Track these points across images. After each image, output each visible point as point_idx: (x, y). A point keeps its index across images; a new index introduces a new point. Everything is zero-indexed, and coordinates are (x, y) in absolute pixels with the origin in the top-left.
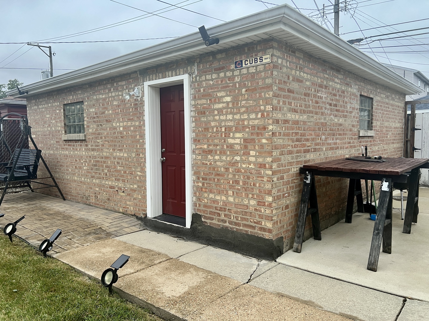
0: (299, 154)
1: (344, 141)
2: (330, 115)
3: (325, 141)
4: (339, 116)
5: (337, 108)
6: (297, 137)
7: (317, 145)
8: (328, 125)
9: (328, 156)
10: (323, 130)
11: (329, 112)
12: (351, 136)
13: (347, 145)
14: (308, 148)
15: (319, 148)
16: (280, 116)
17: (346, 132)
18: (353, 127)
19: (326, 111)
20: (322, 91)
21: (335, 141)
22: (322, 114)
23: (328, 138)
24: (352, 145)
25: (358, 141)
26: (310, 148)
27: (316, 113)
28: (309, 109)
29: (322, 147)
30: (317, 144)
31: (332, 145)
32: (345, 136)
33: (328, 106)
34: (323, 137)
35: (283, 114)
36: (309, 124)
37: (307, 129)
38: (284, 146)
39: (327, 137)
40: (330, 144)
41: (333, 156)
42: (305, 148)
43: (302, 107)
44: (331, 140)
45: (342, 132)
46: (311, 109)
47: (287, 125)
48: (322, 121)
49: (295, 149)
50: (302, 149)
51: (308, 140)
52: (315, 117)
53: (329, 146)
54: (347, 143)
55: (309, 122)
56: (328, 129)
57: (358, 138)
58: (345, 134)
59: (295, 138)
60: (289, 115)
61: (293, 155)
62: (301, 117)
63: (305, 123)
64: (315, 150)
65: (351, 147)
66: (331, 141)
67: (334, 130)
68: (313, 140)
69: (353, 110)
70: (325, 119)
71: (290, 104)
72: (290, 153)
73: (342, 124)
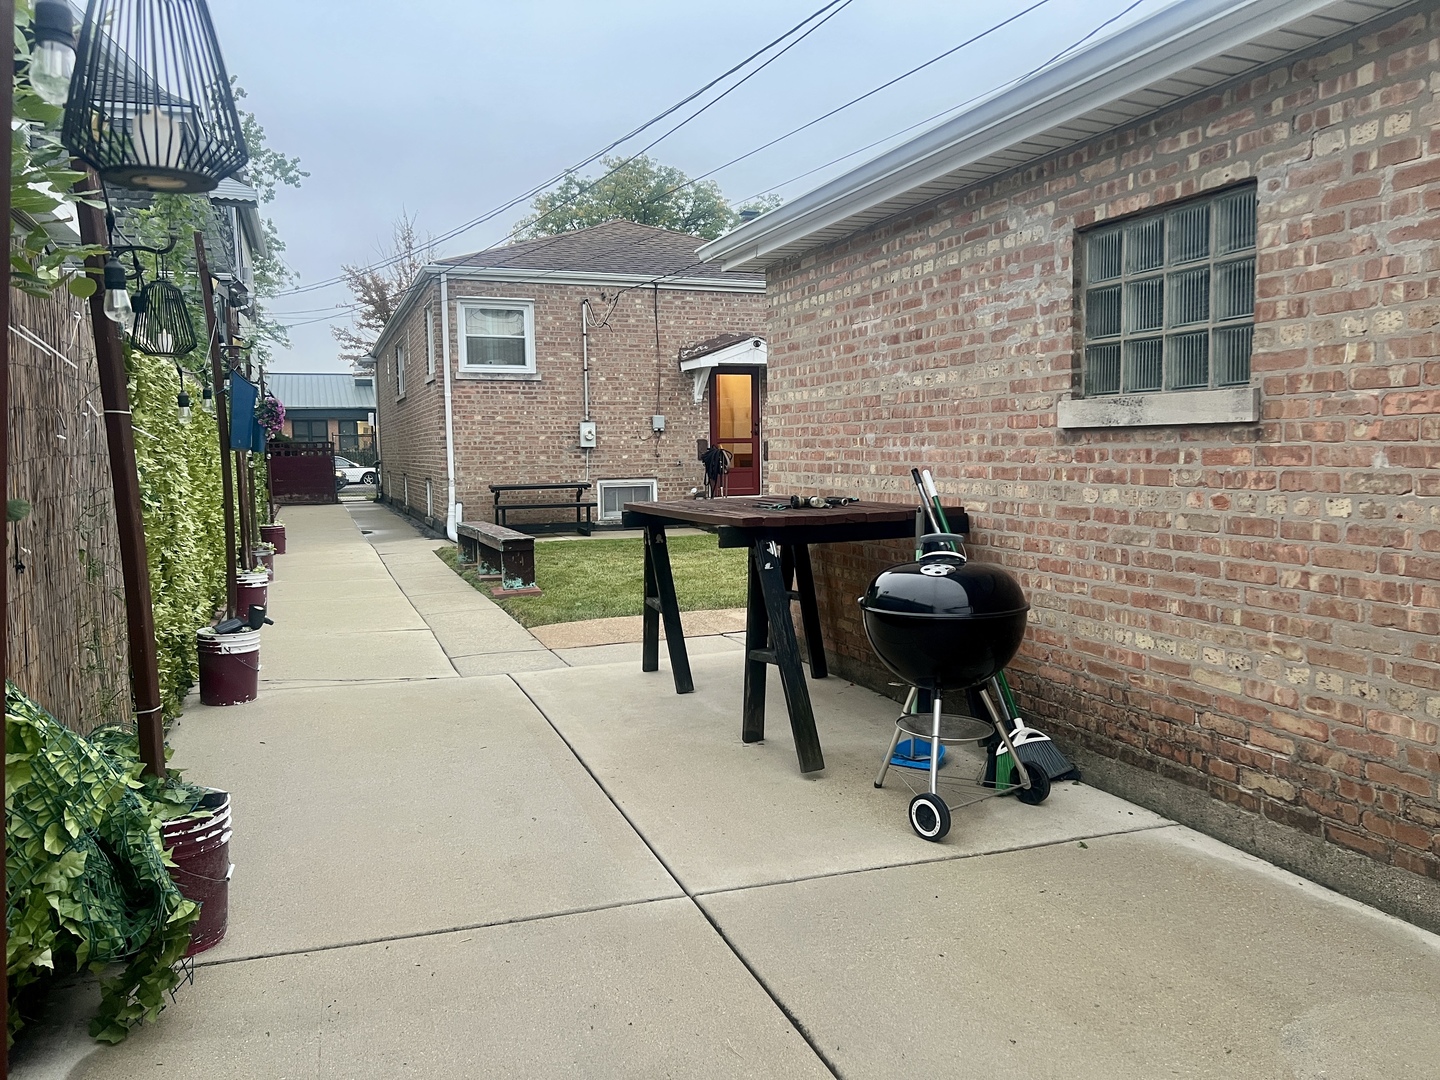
0: (810, 474)
1: (963, 450)
2: (894, 370)
3: (875, 447)
4: (932, 365)
5: (924, 341)
6: (806, 437)
7: (851, 457)
8: (885, 401)
9: (883, 491)
10: (868, 417)
11: (887, 363)
12: (1005, 430)
13: (973, 466)
14: (829, 462)
15: (858, 465)
16: (778, 400)
17: (969, 417)
18: (1013, 390)
19: (878, 364)
20: (865, 314)
21: (912, 447)
22: (866, 374)
23: (885, 438)
24: (1007, 465)
25: (1064, 452)
26: (832, 462)
27: (849, 377)
28: (829, 372)
29: (866, 463)
30: (850, 455)
31: (902, 458)
32: (967, 431)
33: (884, 348)
34: (870, 436)
35: (782, 395)
36: (829, 406)
37: (826, 418)
38: (785, 455)
39: (884, 435)
40: (893, 455)
41: (905, 493)
42: (821, 462)
43: (815, 371)
44: (898, 444)
45: (949, 419)
46: (835, 369)
47: (788, 414)
48: (867, 392)
49: (803, 462)
50: (817, 463)
51: (828, 444)
52: (845, 388)
53: (888, 463)
54: (975, 457)
55: (829, 401)
56: (885, 414)
57: (1062, 436)
58: (969, 424)
59: (802, 439)
60: (791, 395)
61: (800, 474)
62: (814, 394)
63: (820, 404)
64: (846, 469)
65: (1003, 474)
66: (899, 448)
67: (907, 413)
68: (840, 443)
69: (1012, 323)
70: (875, 385)
71: (792, 372)
72: (794, 468)
73: (947, 390)
